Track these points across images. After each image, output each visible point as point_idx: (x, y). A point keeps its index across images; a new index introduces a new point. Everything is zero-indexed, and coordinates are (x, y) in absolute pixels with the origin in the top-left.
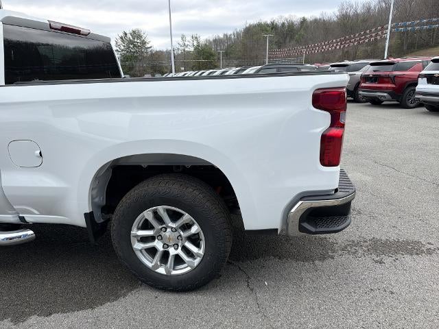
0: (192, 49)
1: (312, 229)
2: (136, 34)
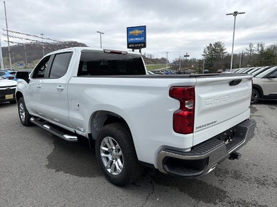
0: (257, 53)
1: (168, 170)
2: (218, 45)
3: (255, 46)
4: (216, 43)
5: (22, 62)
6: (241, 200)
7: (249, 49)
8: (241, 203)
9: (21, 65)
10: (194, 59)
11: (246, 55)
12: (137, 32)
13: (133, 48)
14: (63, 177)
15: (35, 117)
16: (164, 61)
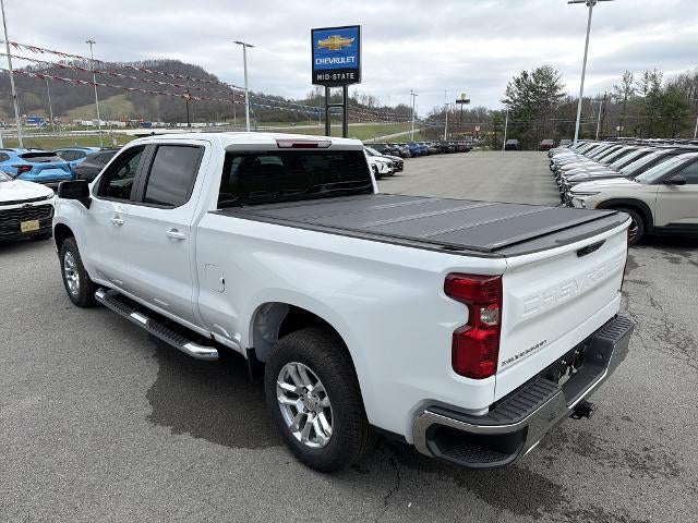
1: (438, 453)
2: (543, 75)
3: (638, 77)
4: (539, 71)
5: (39, 114)
6: (593, 507)
7: (621, 85)
8: (592, 516)
9: (37, 120)
10: (481, 111)
11: (613, 100)
12: (338, 41)
13: (329, 84)
14: (190, 447)
15: (105, 289)
16: (403, 114)
